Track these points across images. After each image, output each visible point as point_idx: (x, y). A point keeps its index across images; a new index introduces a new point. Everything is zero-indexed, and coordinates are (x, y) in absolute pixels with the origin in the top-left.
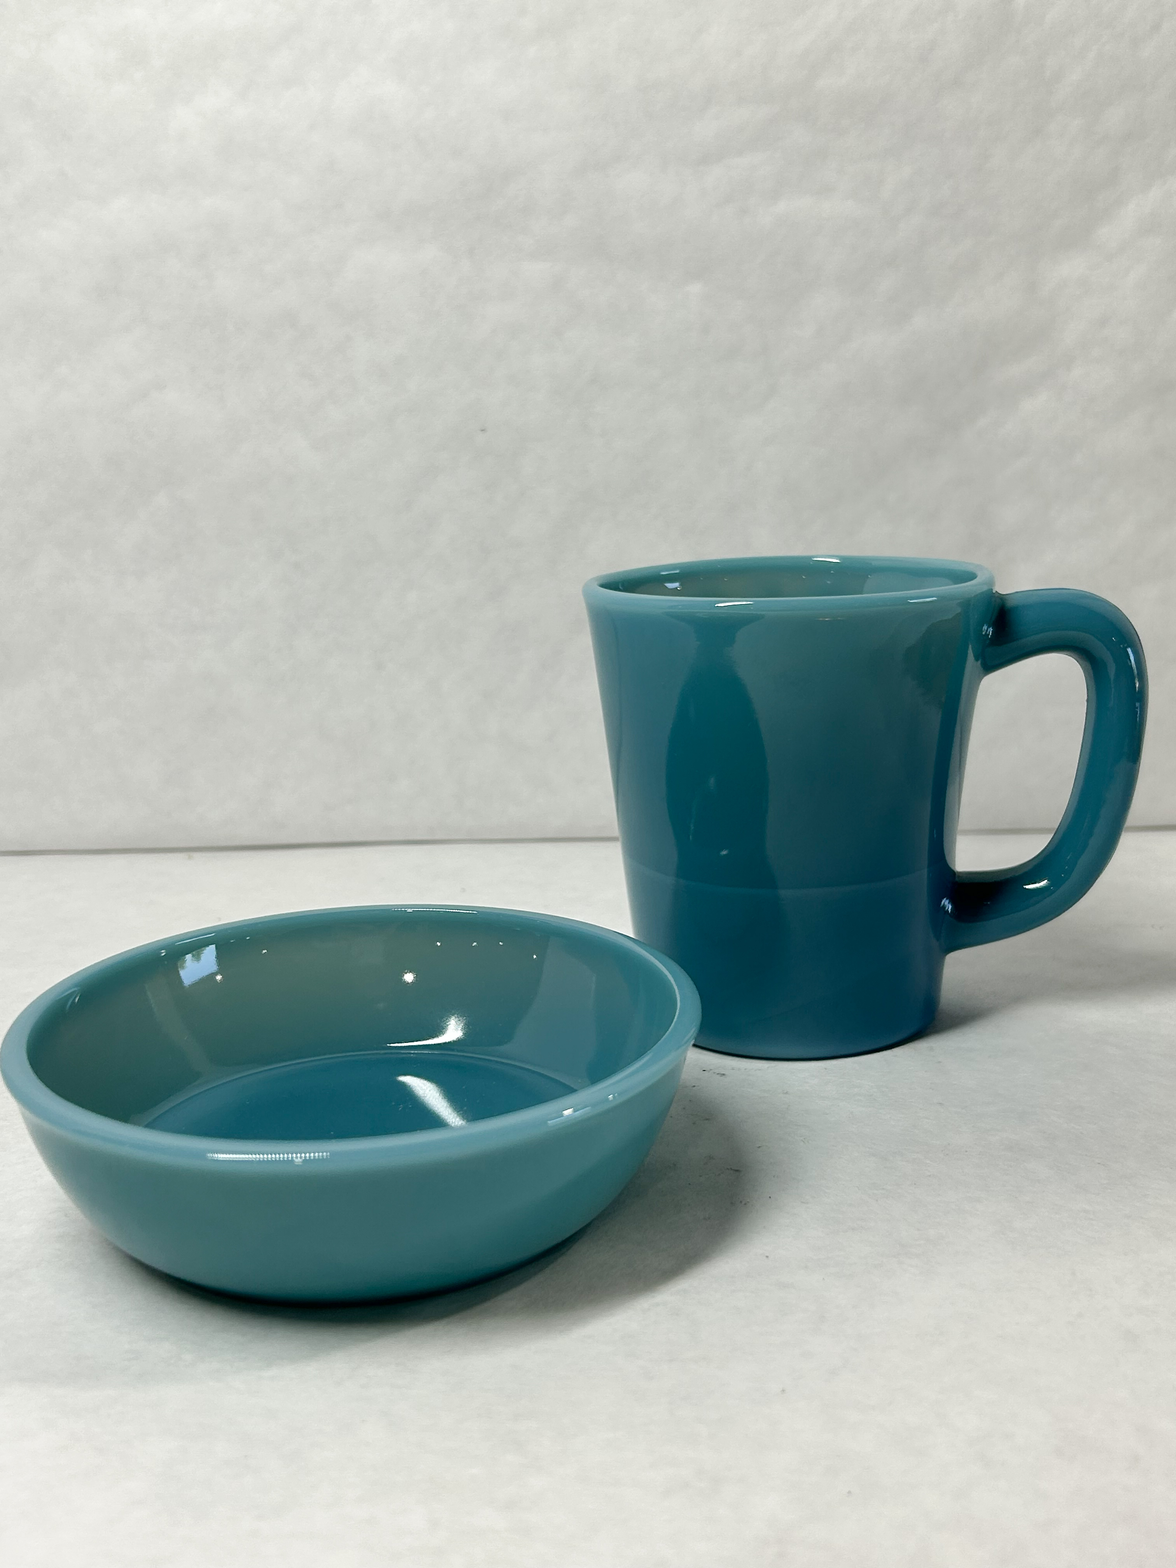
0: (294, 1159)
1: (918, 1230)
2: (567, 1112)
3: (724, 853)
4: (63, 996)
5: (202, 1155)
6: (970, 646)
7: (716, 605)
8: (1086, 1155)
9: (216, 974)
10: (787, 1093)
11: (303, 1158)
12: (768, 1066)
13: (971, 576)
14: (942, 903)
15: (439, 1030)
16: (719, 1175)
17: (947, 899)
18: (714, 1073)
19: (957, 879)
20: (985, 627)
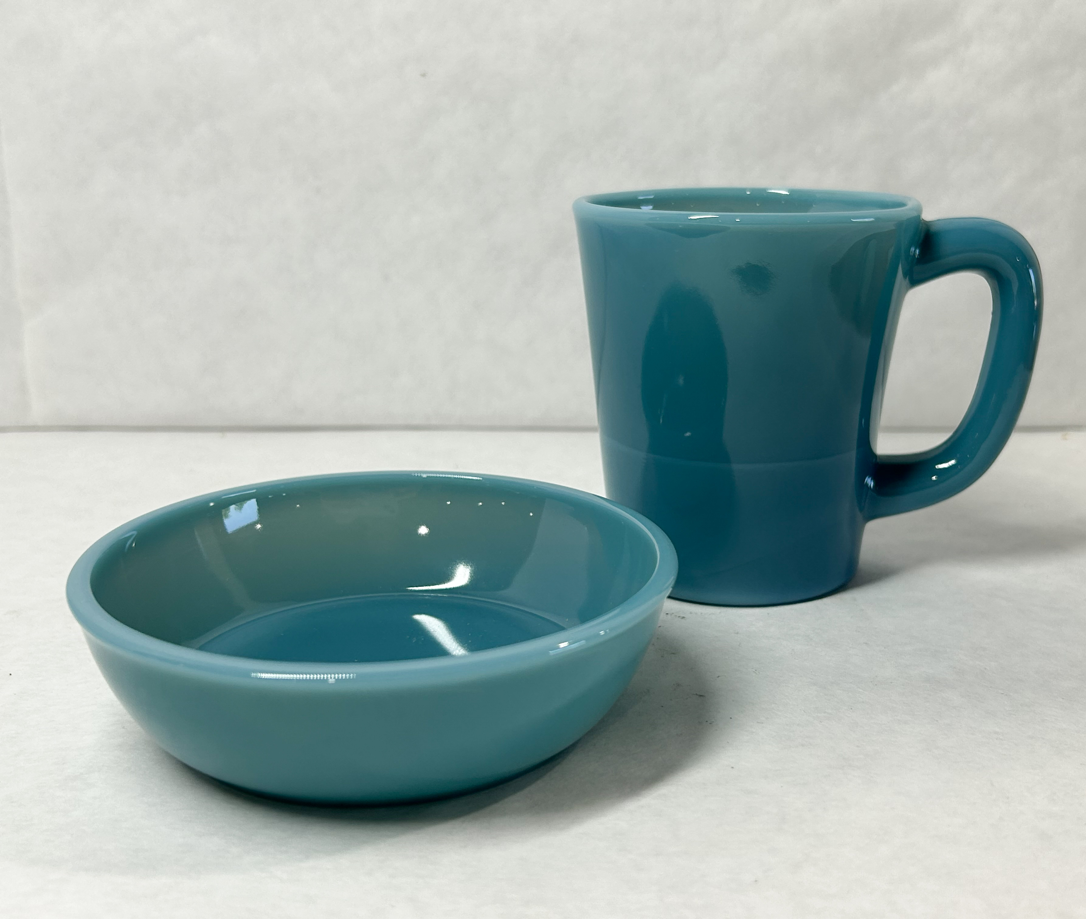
0: (329, 678)
1: (858, 746)
2: (562, 645)
3: (688, 434)
4: (123, 537)
5: (247, 674)
6: (900, 265)
7: (689, 218)
8: (991, 687)
9: (256, 523)
10: (737, 633)
11: (336, 678)
12: (720, 611)
13: (901, 205)
14: (866, 480)
15: (448, 577)
16: (687, 699)
17: (869, 477)
18: (676, 616)
19: (878, 460)
20: (913, 249)
